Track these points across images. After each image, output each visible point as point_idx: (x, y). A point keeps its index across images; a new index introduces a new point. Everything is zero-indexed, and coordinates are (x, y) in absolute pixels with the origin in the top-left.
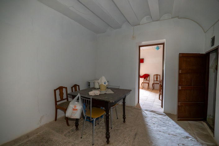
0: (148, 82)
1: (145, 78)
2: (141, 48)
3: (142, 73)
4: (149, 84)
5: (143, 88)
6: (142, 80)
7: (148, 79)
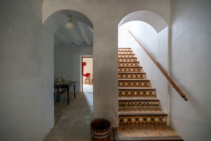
0: (89, 79)
1: (87, 76)
2: (83, 58)
3: (85, 73)
4: (89, 80)
5: (86, 83)
6: (84, 78)
7: (89, 77)
